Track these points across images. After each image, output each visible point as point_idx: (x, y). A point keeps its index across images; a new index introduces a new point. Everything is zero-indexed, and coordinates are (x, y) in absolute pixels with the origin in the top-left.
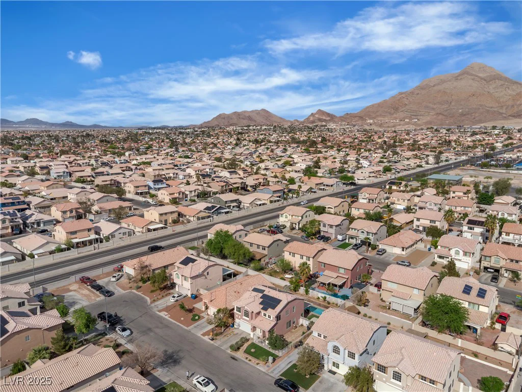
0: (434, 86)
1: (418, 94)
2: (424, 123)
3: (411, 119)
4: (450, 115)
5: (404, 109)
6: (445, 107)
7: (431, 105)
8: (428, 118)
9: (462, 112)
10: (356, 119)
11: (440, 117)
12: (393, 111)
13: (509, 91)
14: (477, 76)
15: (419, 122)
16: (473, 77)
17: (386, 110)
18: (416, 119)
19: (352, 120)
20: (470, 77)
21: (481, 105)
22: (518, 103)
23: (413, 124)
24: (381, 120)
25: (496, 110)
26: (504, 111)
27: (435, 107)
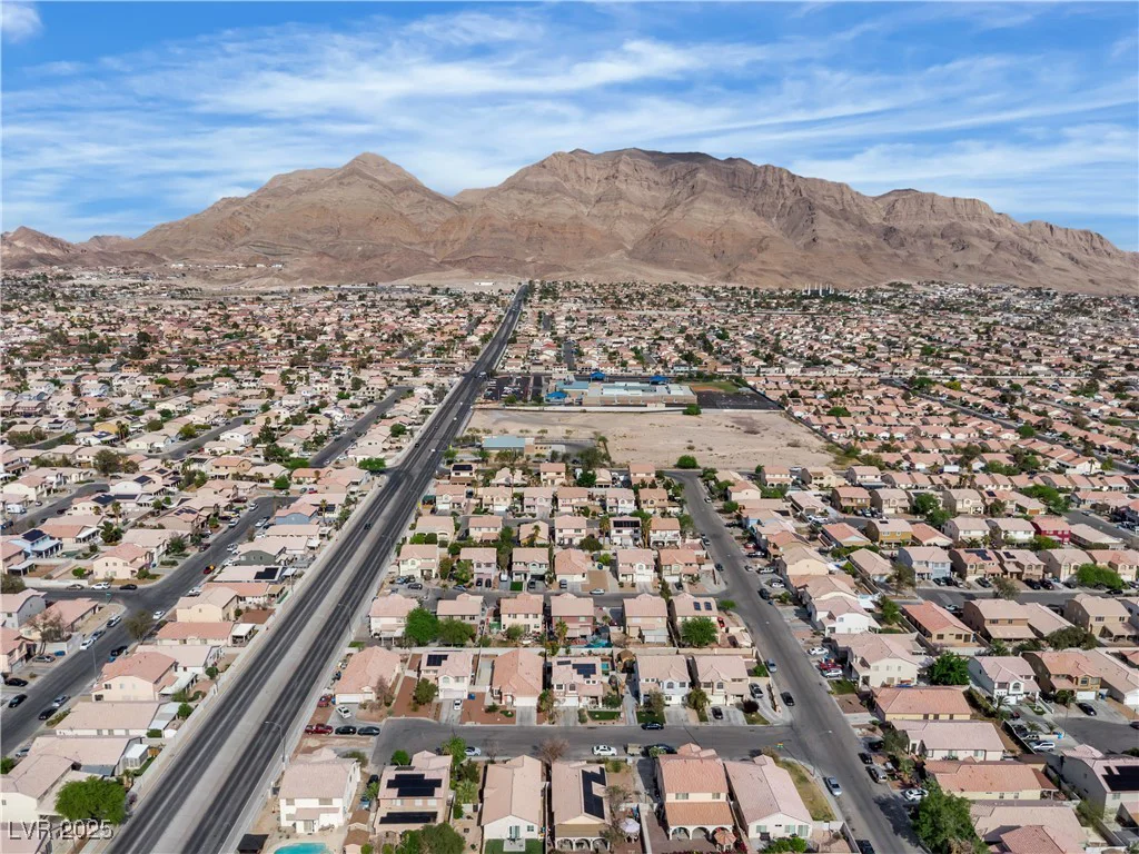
0: (299, 192)
1: (268, 206)
2: (296, 272)
3: (265, 260)
4: (343, 257)
5: (247, 239)
6: (330, 238)
7: (302, 234)
8: (303, 263)
9: (363, 251)
10: (141, 258)
11: (326, 260)
12: (222, 243)
13: (433, 214)
14: (376, 180)
15: (287, 271)
16: (370, 182)
17: (205, 239)
18: (279, 263)
19: (130, 262)
20: (366, 181)
21: (393, 239)
22: (452, 237)
23: (277, 276)
24: (203, 265)
25: (418, 248)
26: (431, 252)
27: (310, 237)
